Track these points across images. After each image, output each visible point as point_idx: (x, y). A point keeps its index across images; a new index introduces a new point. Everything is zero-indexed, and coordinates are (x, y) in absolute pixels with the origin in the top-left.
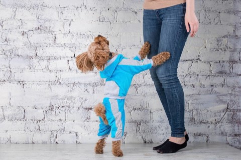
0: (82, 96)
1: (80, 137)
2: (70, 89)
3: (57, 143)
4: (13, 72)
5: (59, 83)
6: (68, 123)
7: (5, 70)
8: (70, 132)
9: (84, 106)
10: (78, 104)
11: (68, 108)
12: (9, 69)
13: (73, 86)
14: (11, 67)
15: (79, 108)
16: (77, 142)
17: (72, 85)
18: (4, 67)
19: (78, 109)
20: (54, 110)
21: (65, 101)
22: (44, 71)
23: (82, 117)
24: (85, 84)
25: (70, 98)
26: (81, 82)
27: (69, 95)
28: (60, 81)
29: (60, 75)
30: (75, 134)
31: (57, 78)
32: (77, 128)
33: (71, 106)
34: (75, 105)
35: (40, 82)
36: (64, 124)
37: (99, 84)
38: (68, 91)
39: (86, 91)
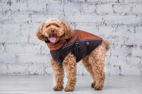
0: (124, 36)
1: (123, 70)
2: (114, 29)
4: (66, 15)
5: (105, 24)
6: (113, 58)
7: (60, 13)
8: (115, 66)
9: (127, 43)
10: (122, 42)
11: (112, 45)
12: (63, 13)
13: (117, 27)
14: (65, 11)
15: (122, 46)
16: (120, 74)
17: (116, 26)
18: (59, 11)
19: (121, 46)
21: (110, 39)
22: (92, 14)
23: (125, 53)
24: (127, 25)
25: (115, 37)
26: (123, 23)
27: (114, 34)
28: (106, 22)
29: (105, 17)
30: (118, 68)
31: (103, 20)
32: (120, 63)
33: (115, 43)
34: (118, 43)
35: (89, 24)
36: (109, 59)
37: (140, 25)
38: (113, 31)
39: (128, 31)
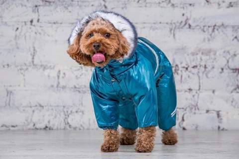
0: (227, 49)
1: (224, 120)
2: (206, 35)
3: (184, 129)
4: (109, 7)
5: (187, 26)
6: (203, 95)
7: (97, 3)
8: (208, 111)
9: (233, 65)
10: (222, 62)
11: (203, 69)
12: (103, 3)
13: (213, 31)
15: (222, 69)
16: (219, 128)
17: (211, 29)
19: (220, 70)
20: (179, 72)
21: (198, 57)
22: (162, 4)
23: (228, 85)
24: (233, 27)
25: (208, 52)
26: (226, 23)
27: (206, 46)
28: (190, 22)
29: (188, 11)
30: (215, 115)
31: (185, 18)
32: (219, 104)
33: (209, 64)
34: (216, 64)
35: (156, 26)
36: (196, 97)
38: (204, 39)
39: (235, 40)
